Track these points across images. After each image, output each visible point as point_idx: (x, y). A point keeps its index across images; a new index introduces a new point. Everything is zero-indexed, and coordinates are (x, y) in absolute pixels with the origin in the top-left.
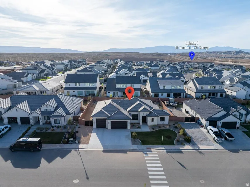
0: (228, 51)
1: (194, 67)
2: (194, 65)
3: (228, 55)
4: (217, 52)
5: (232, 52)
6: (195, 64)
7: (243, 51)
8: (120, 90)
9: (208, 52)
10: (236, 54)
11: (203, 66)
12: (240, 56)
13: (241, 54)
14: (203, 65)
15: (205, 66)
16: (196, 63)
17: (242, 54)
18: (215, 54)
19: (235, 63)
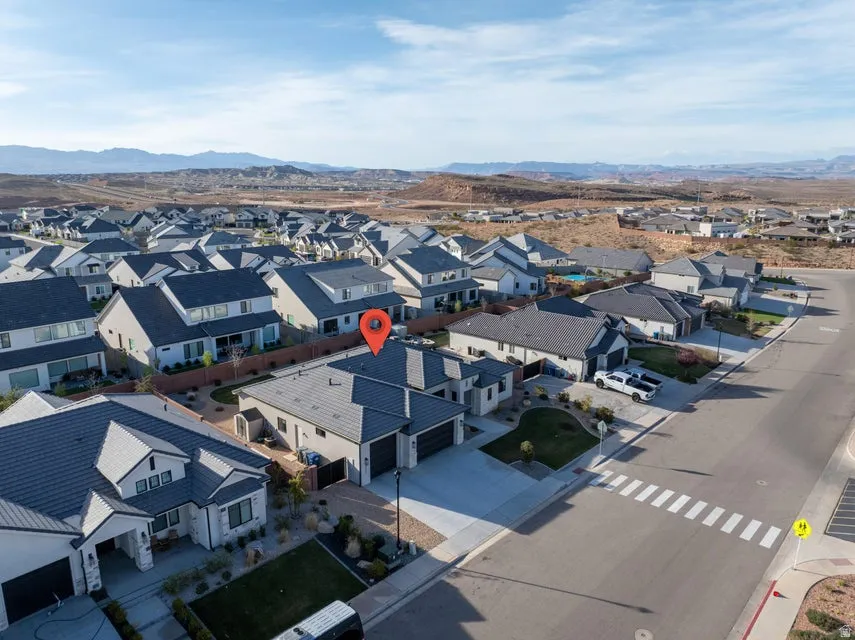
0: (254, 167)
1: (222, 224)
2: (222, 217)
3: (259, 180)
4: (224, 170)
5: (267, 169)
6: (225, 213)
7: (296, 167)
8: (202, 329)
9: (195, 171)
10: (280, 177)
11: (252, 217)
12: (293, 183)
13: (294, 175)
14: (252, 213)
15: (260, 218)
16: (226, 210)
17: (294, 177)
18: (217, 177)
19: (301, 202)
